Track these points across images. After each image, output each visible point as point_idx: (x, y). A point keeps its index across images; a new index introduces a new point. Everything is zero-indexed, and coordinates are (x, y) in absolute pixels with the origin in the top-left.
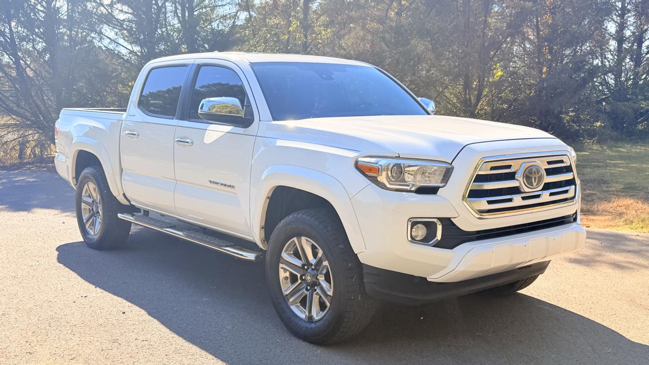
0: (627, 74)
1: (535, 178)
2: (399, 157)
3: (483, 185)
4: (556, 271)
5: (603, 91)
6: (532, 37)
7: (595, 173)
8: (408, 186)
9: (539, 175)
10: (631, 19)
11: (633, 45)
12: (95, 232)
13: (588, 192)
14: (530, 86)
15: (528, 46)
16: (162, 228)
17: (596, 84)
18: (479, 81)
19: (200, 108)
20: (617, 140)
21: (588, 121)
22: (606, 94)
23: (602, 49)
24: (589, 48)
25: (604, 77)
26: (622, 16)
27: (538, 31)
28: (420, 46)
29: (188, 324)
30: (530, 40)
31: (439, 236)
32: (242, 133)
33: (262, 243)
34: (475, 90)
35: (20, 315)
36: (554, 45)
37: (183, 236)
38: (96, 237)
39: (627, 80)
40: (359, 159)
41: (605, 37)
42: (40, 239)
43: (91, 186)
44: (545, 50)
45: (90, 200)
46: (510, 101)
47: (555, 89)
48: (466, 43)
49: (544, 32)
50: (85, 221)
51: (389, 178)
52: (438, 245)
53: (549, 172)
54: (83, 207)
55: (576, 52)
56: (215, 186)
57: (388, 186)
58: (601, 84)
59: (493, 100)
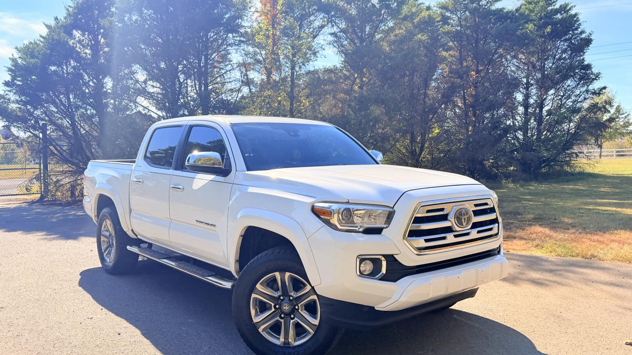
0: (532, 131)
1: (465, 219)
2: (349, 202)
3: (420, 226)
4: (484, 291)
5: (514, 144)
6: (460, 105)
7: (510, 207)
8: (357, 227)
9: (468, 216)
10: (534, 91)
11: (536, 110)
12: (110, 260)
13: (506, 221)
14: (460, 141)
15: (458, 111)
16: (160, 259)
17: (509, 138)
18: (422, 137)
19: (187, 161)
20: (525, 180)
21: (504, 166)
22: (517, 146)
23: (512, 113)
24: (503, 112)
25: (515, 134)
26: (527, 88)
27: (465, 100)
28: (377, 111)
29: (171, 345)
30: (459, 106)
31: (384, 270)
32: (223, 181)
33: (237, 274)
34: (419, 143)
35: (32, 336)
36: (477, 110)
37: (174, 266)
38: (111, 264)
39: (532, 136)
40: (315, 204)
41: (515, 104)
42: (69, 265)
43: (108, 223)
44: (470, 114)
45: (108, 234)
46: (445, 151)
47: (479, 142)
48: (411, 109)
49: (470, 100)
50: (103, 251)
51: (340, 221)
52: (384, 278)
53: (476, 213)
54: (102, 239)
55: (493, 115)
56: (201, 225)
57: (340, 227)
58: (513, 139)
59: (432, 151)
